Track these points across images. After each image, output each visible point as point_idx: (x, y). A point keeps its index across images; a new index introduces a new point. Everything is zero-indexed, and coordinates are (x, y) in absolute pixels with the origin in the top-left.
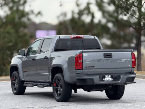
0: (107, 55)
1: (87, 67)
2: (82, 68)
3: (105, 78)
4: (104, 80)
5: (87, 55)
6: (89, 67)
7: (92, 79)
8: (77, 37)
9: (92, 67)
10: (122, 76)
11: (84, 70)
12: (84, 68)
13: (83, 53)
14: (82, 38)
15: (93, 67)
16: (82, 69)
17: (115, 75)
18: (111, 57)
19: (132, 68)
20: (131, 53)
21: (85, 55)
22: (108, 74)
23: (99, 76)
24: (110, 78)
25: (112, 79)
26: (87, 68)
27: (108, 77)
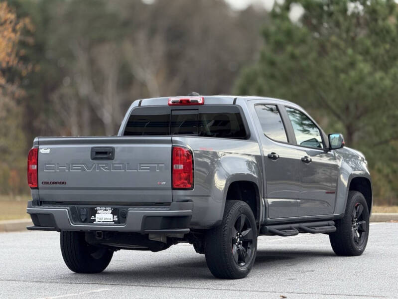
0: (97, 153)
1: (48, 183)
2: (36, 186)
3: (97, 215)
4: (95, 220)
5: (48, 151)
6: (54, 183)
9: (60, 183)
10: (132, 211)
11: (41, 191)
12: (40, 185)
15: (63, 183)
16: (37, 188)
18: (111, 158)
19: (173, 189)
21: (44, 150)
22: (104, 204)
23: (68, 208)
24: (112, 215)
25: (116, 219)
26: (48, 186)
27: (105, 211)
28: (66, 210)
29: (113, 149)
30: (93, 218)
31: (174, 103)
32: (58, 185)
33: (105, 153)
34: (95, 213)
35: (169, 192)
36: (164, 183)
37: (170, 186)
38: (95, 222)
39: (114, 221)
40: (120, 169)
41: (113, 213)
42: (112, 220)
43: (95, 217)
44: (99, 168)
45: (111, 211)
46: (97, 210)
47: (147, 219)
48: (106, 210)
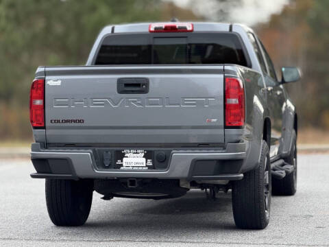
0: (127, 85)
1: (58, 121)
2: (43, 125)
3: (124, 159)
4: (122, 165)
5: (59, 83)
6: (67, 121)
7: (66, 161)
8: (167, 29)
9: (75, 121)
10: (176, 154)
11: (49, 132)
12: (48, 124)
13: (47, 78)
15: (80, 121)
16: (44, 128)
17: (163, 151)
18: (145, 91)
19: (226, 127)
22: (135, 146)
23: (91, 152)
24: (144, 159)
25: (150, 163)
26: (58, 124)
27: (135, 155)
28: (87, 153)
29: (147, 80)
30: (119, 162)
31: (157, 30)
32: (73, 124)
33: (138, 85)
34: (121, 156)
35: (221, 131)
36: (215, 120)
37: (222, 124)
38: (122, 168)
39: (147, 166)
40: (158, 105)
41: (146, 156)
42: (145, 165)
43: (122, 161)
44: (129, 103)
45: (143, 154)
46: (124, 154)
47: (197, 163)
48: (137, 153)
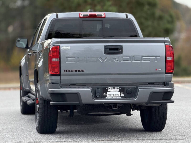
0: (110, 49)
1: (69, 71)
2: (59, 73)
3: (108, 93)
4: (106, 96)
5: (69, 48)
6: (74, 71)
7: (77, 95)
8: (91, 16)
9: (79, 71)
10: (141, 89)
11: (63, 77)
13: (61, 45)
14: (101, 16)
15: (82, 71)
16: (60, 75)
18: (121, 53)
19: (166, 73)
20: (163, 44)
22: (114, 85)
23: (91, 88)
25: (122, 94)
26: (69, 73)
27: (114, 90)
28: (89, 90)
29: (122, 46)
30: (104, 94)
31: (84, 17)
32: (78, 73)
33: (117, 49)
34: (106, 91)
35: (163, 76)
36: (161, 69)
37: (164, 72)
38: (106, 98)
39: (121, 96)
40: (128, 61)
41: (120, 91)
43: (106, 94)
44: (111, 60)
45: (119, 90)
46: (108, 89)
47: (153, 94)
48: (115, 89)
